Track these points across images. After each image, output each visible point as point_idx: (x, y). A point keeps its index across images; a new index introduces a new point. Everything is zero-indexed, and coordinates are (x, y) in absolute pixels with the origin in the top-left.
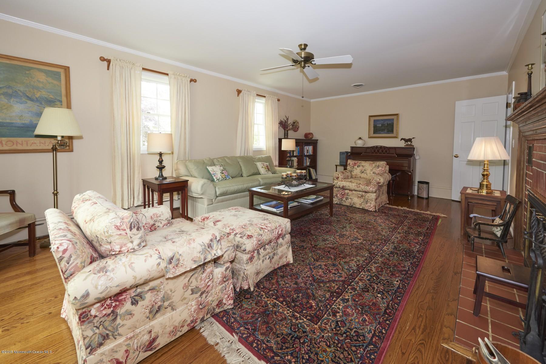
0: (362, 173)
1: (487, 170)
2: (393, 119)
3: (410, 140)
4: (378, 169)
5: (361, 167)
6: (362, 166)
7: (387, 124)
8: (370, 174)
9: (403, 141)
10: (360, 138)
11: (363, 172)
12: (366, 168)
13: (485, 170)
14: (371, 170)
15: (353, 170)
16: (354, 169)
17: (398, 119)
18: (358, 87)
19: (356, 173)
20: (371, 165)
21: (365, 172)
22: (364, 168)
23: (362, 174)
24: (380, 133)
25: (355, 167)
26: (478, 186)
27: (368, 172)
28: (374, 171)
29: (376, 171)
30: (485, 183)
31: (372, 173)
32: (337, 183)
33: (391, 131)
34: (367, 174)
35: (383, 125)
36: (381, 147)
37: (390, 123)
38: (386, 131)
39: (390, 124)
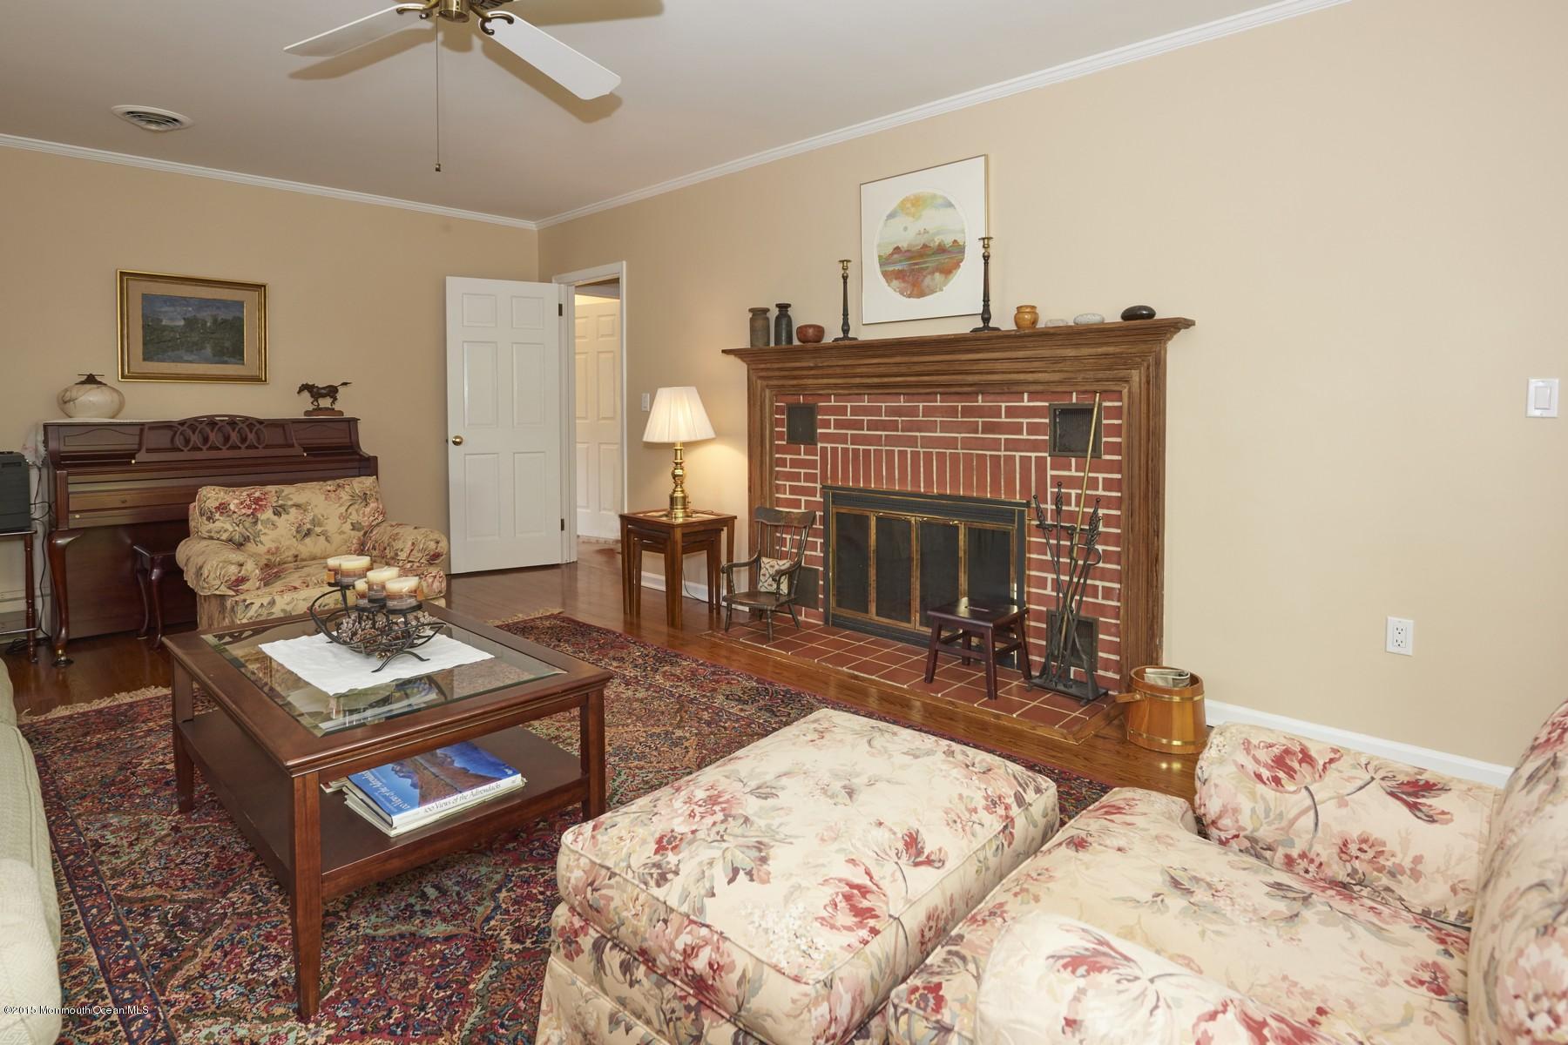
0: (306, 535)
1: (681, 463)
2: (240, 304)
3: (332, 392)
4: (368, 510)
5: (293, 511)
6: (297, 506)
7: (215, 321)
8: (343, 533)
9: (306, 394)
10: (91, 380)
11: (308, 533)
12: (316, 511)
13: (677, 464)
14: (344, 517)
15: (258, 534)
16: (259, 526)
17: (263, 306)
18: (154, 127)
19: (273, 546)
20: (332, 495)
21: (318, 530)
22: (310, 516)
23: (307, 540)
24: (179, 360)
25: (263, 516)
26: (667, 505)
27: (332, 525)
28: (354, 517)
29: (360, 519)
30: (679, 494)
31: (347, 527)
32: (273, 603)
33: (237, 353)
34: (327, 540)
35: (191, 323)
36: (233, 422)
37: (229, 316)
38: (208, 351)
39: (225, 321)
